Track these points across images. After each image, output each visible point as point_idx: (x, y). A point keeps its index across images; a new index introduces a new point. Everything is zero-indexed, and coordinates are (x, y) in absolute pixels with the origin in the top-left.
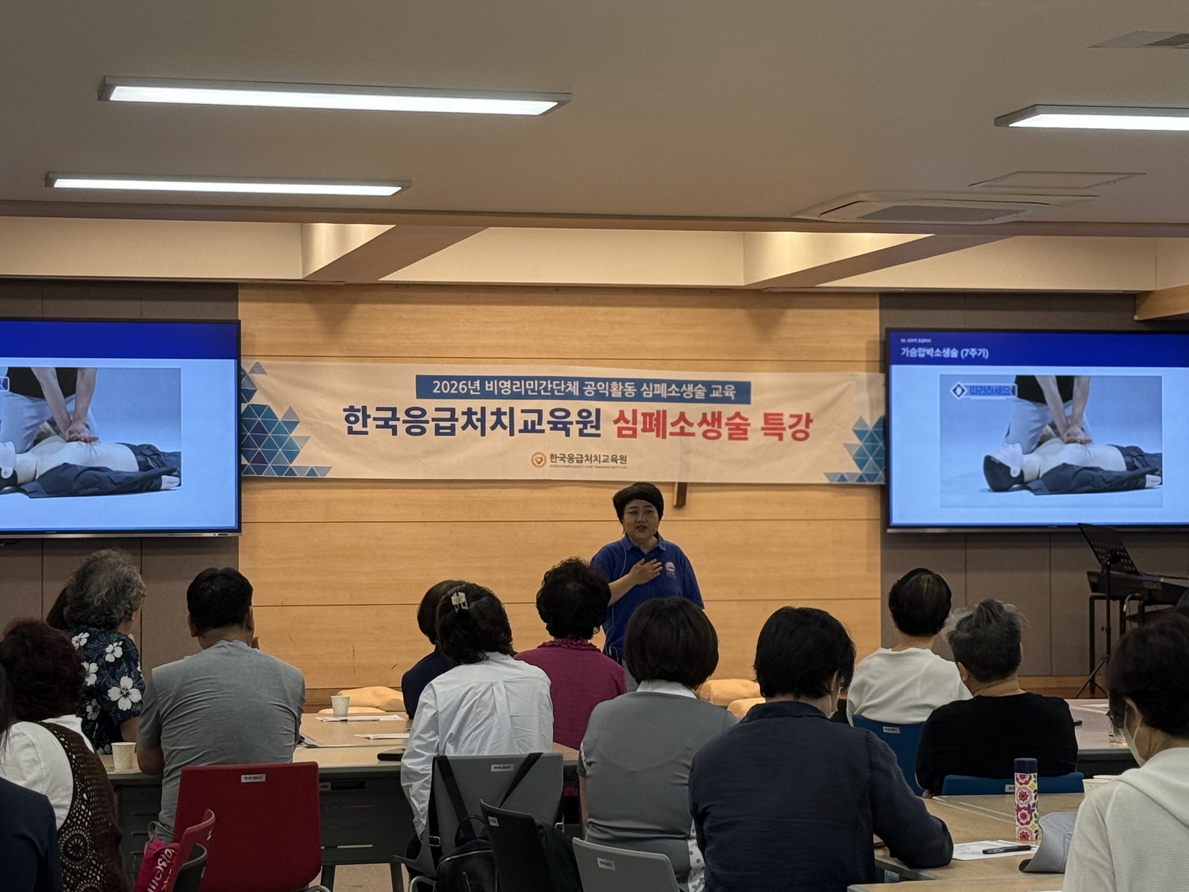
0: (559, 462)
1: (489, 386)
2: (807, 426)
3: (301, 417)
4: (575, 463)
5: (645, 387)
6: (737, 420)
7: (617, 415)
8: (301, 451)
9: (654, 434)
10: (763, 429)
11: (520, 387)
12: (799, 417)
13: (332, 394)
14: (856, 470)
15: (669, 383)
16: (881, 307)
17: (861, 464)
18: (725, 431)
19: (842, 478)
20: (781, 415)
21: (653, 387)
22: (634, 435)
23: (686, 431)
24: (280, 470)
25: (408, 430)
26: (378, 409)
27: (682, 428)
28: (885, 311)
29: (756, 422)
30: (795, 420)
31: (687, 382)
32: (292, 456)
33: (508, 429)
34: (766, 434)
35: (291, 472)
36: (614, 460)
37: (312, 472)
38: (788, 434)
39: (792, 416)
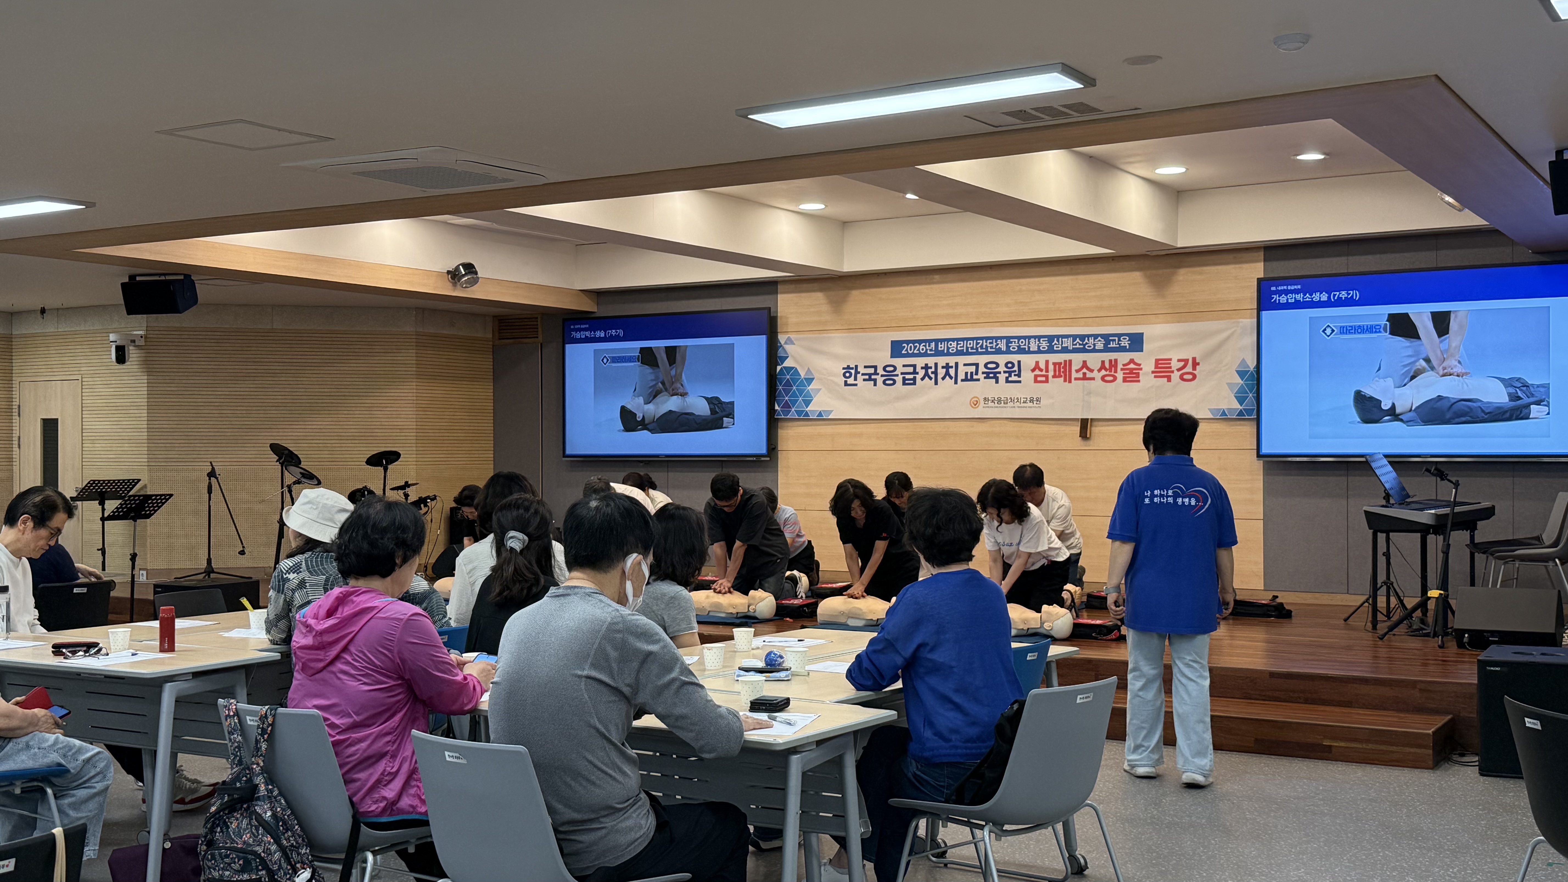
0: (991, 404)
1: (941, 347)
2: (1194, 368)
3: (816, 375)
4: (1002, 405)
5: (1056, 341)
6: (1132, 366)
7: (1033, 365)
8: (815, 400)
9: (1062, 379)
10: (1153, 372)
11: (963, 347)
12: (1186, 361)
13: (836, 357)
14: (1237, 406)
15: (1074, 337)
16: (1265, 260)
17: (1241, 401)
18: (1120, 375)
19: (1224, 413)
20: (1170, 360)
21: (1062, 341)
22: (1047, 381)
23: (1088, 376)
24: (799, 413)
25: (884, 382)
26: (865, 367)
27: (1084, 374)
29: (1148, 366)
30: (1182, 364)
31: (1089, 336)
32: (807, 403)
33: (953, 379)
34: (1155, 377)
35: (807, 414)
36: (1032, 401)
37: (820, 414)
38: (1176, 376)
39: (1179, 360)
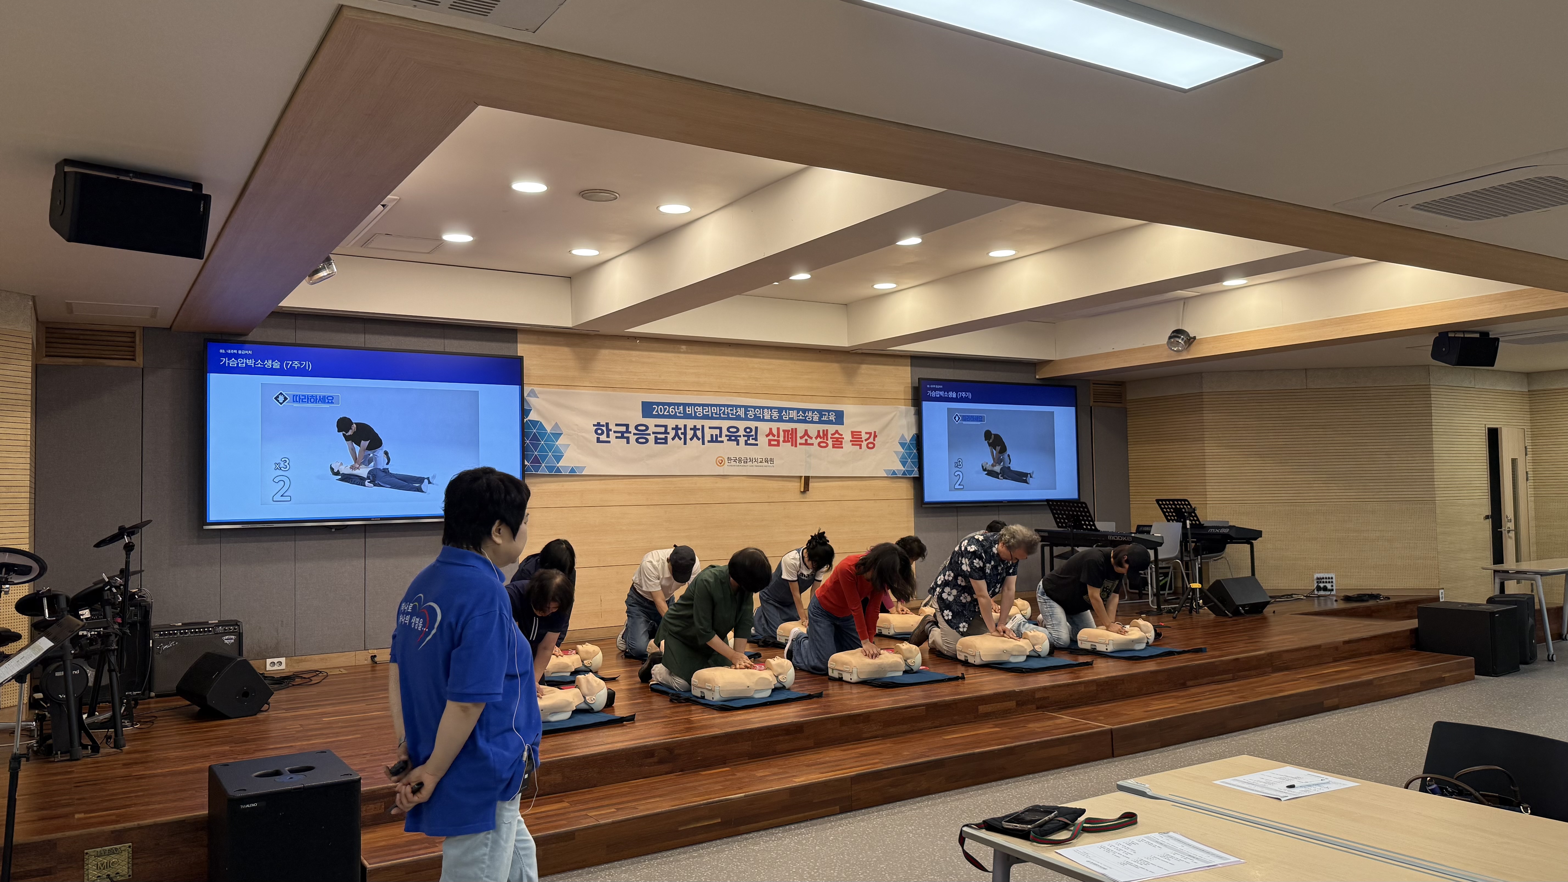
0: (733, 463)
1: (689, 410)
2: (874, 440)
3: (564, 430)
4: (743, 464)
5: (784, 413)
6: (837, 436)
7: (768, 432)
8: (565, 455)
9: (790, 444)
10: (851, 441)
11: (708, 412)
12: (870, 434)
13: (585, 413)
14: (901, 467)
16: (911, 366)
17: (904, 464)
18: (830, 442)
19: (894, 473)
20: (861, 432)
21: (789, 413)
22: (778, 445)
23: (808, 442)
24: (550, 468)
25: (637, 440)
26: (617, 425)
27: (806, 440)
28: (913, 368)
29: (847, 437)
30: (868, 435)
31: (809, 410)
33: (701, 440)
34: (853, 445)
36: (767, 461)
37: (573, 470)
38: (864, 444)
39: (866, 433)
